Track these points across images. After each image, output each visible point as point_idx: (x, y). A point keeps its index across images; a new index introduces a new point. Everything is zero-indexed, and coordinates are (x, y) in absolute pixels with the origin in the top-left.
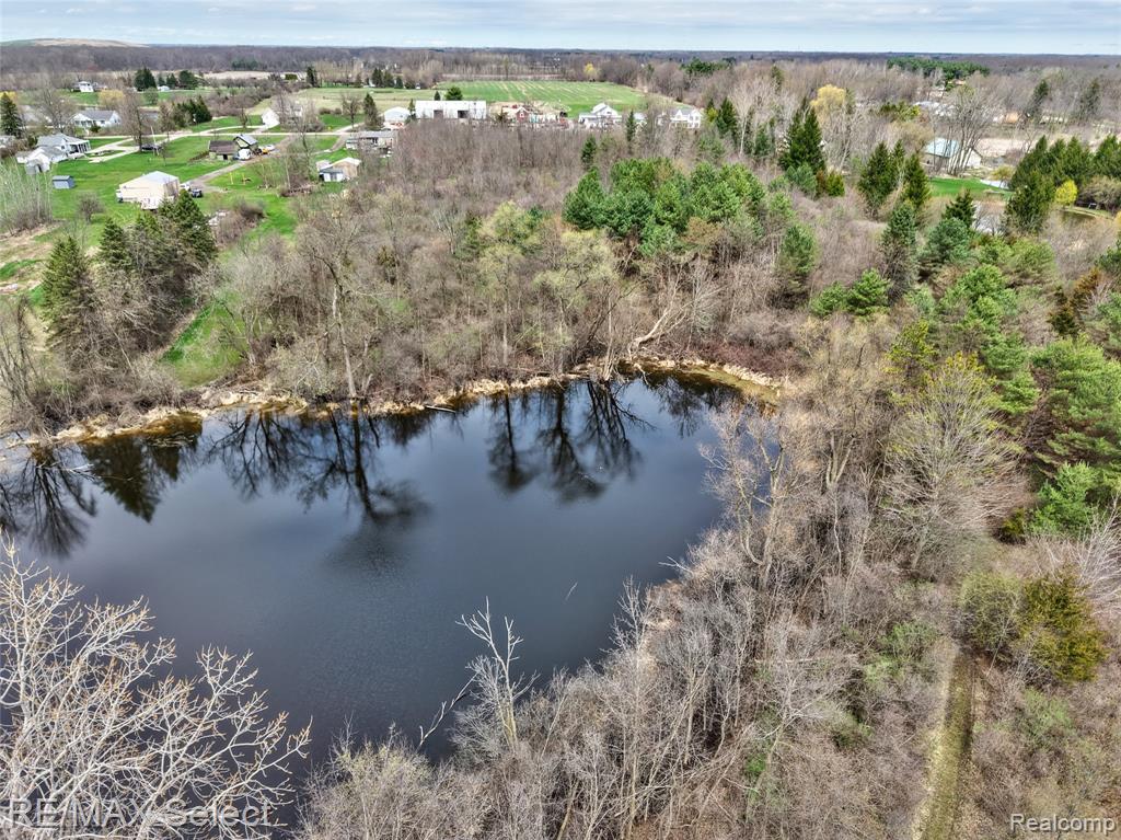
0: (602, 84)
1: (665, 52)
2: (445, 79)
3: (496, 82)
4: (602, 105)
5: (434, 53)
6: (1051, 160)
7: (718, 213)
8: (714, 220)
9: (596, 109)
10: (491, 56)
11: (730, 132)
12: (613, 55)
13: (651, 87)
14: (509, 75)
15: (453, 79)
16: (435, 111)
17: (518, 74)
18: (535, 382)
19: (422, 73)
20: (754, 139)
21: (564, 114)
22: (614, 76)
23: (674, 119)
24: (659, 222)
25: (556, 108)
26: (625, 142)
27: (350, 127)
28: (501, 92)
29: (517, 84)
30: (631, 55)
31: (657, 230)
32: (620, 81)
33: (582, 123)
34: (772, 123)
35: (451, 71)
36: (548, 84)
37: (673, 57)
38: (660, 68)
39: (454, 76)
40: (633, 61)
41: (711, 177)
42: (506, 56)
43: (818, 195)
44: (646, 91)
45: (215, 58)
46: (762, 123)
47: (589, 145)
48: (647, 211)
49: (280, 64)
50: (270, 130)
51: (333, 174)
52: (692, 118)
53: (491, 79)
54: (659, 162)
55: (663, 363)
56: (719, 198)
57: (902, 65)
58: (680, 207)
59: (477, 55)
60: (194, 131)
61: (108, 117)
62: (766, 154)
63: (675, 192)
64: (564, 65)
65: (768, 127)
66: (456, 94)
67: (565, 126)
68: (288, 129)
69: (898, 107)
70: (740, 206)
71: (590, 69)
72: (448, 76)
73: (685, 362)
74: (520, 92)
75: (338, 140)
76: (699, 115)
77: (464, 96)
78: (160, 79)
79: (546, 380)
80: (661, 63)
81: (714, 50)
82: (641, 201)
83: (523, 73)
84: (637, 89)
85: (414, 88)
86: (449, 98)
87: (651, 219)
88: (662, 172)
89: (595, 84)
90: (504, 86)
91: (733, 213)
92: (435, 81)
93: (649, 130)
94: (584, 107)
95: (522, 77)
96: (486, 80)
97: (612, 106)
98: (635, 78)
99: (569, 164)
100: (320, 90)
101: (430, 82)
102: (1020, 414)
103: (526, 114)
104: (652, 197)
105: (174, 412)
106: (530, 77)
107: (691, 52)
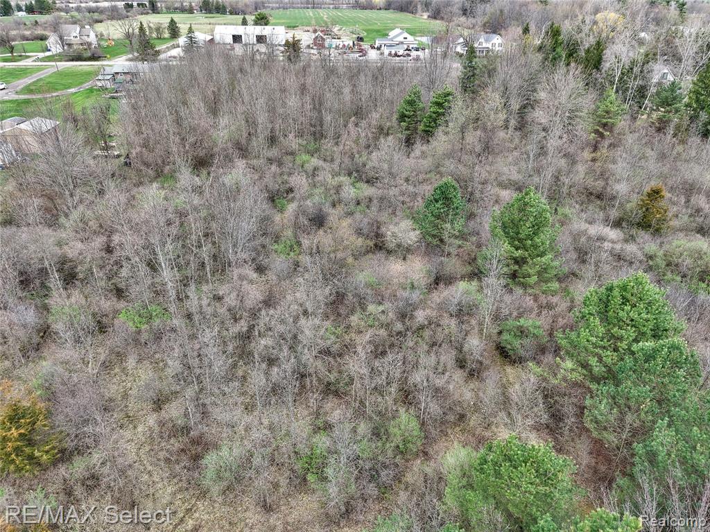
0: (387, 12)
4: (397, 31)
9: (392, 34)
13: (429, 14)
14: (315, 5)
16: (234, 36)
17: (322, 4)
21: (361, 39)
22: (396, 4)
25: (352, 33)
29: (320, 11)
32: (404, 10)
33: (380, 48)
52: (494, 45)
53: (301, 7)
66: (262, 18)
74: (322, 18)
77: (272, 21)
83: (326, 4)
86: (256, 23)
89: (381, 11)
90: (310, 13)
94: (378, 31)
95: (326, 6)
96: (298, 8)
100: (158, 15)
103: (323, 39)
106: (331, 6)
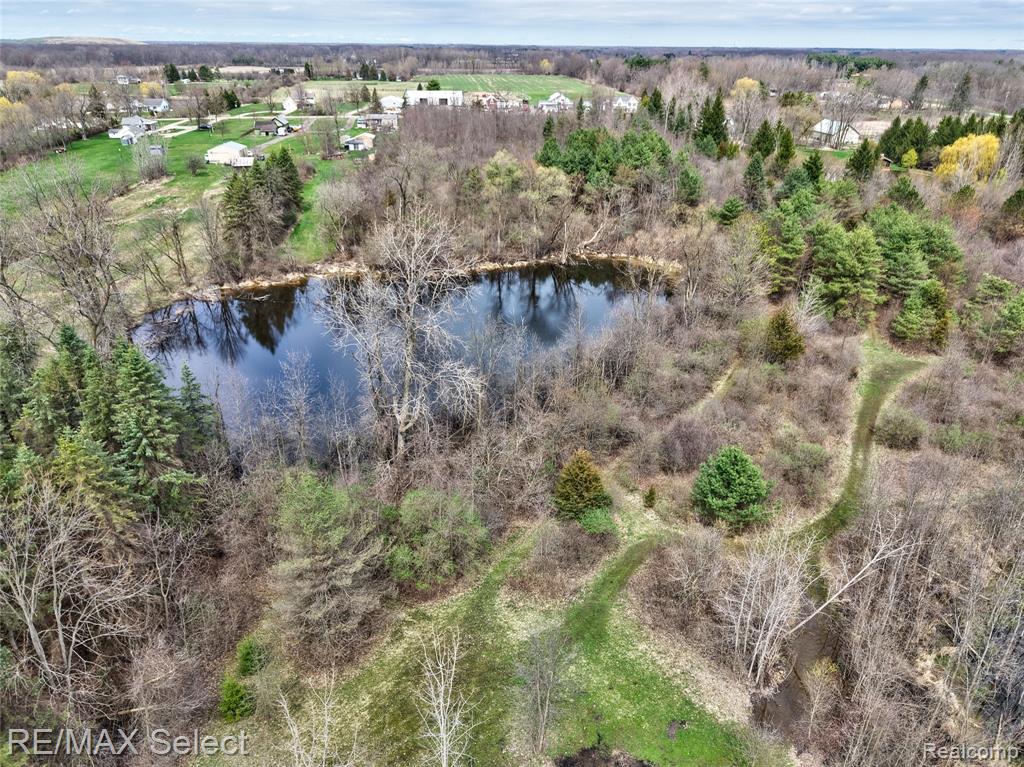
0: (555, 77)
1: (612, 48)
2: (420, 73)
3: (465, 76)
4: (557, 94)
5: (409, 49)
6: (903, 135)
7: (638, 163)
8: (636, 167)
9: (552, 97)
10: (458, 53)
11: (658, 115)
12: (566, 52)
13: (598, 79)
14: (475, 69)
15: (429, 73)
16: (421, 99)
17: (483, 68)
18: (518, 264)
19: (401, 67)
20: (674, 120)
21: (525, 102)
22: (567, 70)
23: (615, 105)
24: (598, 169)
25: (519, 97)
26: (576, 121)
27: (355, 112)
28: (470, 84)
29: (483, 77)
30: (582, 51)
31: (597, 174)
32: (572, 75)
33: (541, 108)
34: (689, 107)
35: (425, 66)
36: (508, 77)
37: (620, 53)
38: (606, 63)
39: (427, 70)
40: (583, 55)
41: (634, 141)
42: (471, 53)
43: (719, 159)
44: (594, 83)
45: (218, 54)
46: (682, 107)
47: (548, 123)
48: (590, 162)
49: (274, 60)
50: (292, 114)
51: (356, 145)
52: (630, 104)
53: (460, 73)
54: (599, 131)
55: (600, 255)
56: (639, 153)
57: (819, 60)
58: (613, 159)
59: (446, 52)
60: (232, 115)
61: (159, 104)
62: (683, 130)
63: (610, 149)
64: (522, 60)
65: (686, 110)
66: (435, 85)
67: (527, 110)
68: (306, 112)
69: (797, 95)
70: (652, 158)
71: (545, 64)
72: (423, 70)
73: (614, 255)
74: (487, 84)
75: (348, 122)
76: (636, 102)
77: (442, 87)
78: (184, 73)
79: (525, 263)
80: (608, 58)
81: (657, 45)
82: (586, 155)
83: (487, 68)
84: (586, 82)
85: (395, 80)
86: (429, 89)
87: (593, 167)
88: (601, 137)
89: (550, 77)
90: (472, 79)
91: (648, 163)
92: (412, 74)
93: (594, 113)
94: (542, 96)
95: (487, 71)
96: (456, 73)
97: (566, 95)
98: (585, 72)
99: (534, 137)
100: (318, 82)
101: (408, 76)
102: (794, 260)
103: (495, 101)
104: (594, 154)
105: (302, 275)
106: (493, 71)
107: (636, 48)
